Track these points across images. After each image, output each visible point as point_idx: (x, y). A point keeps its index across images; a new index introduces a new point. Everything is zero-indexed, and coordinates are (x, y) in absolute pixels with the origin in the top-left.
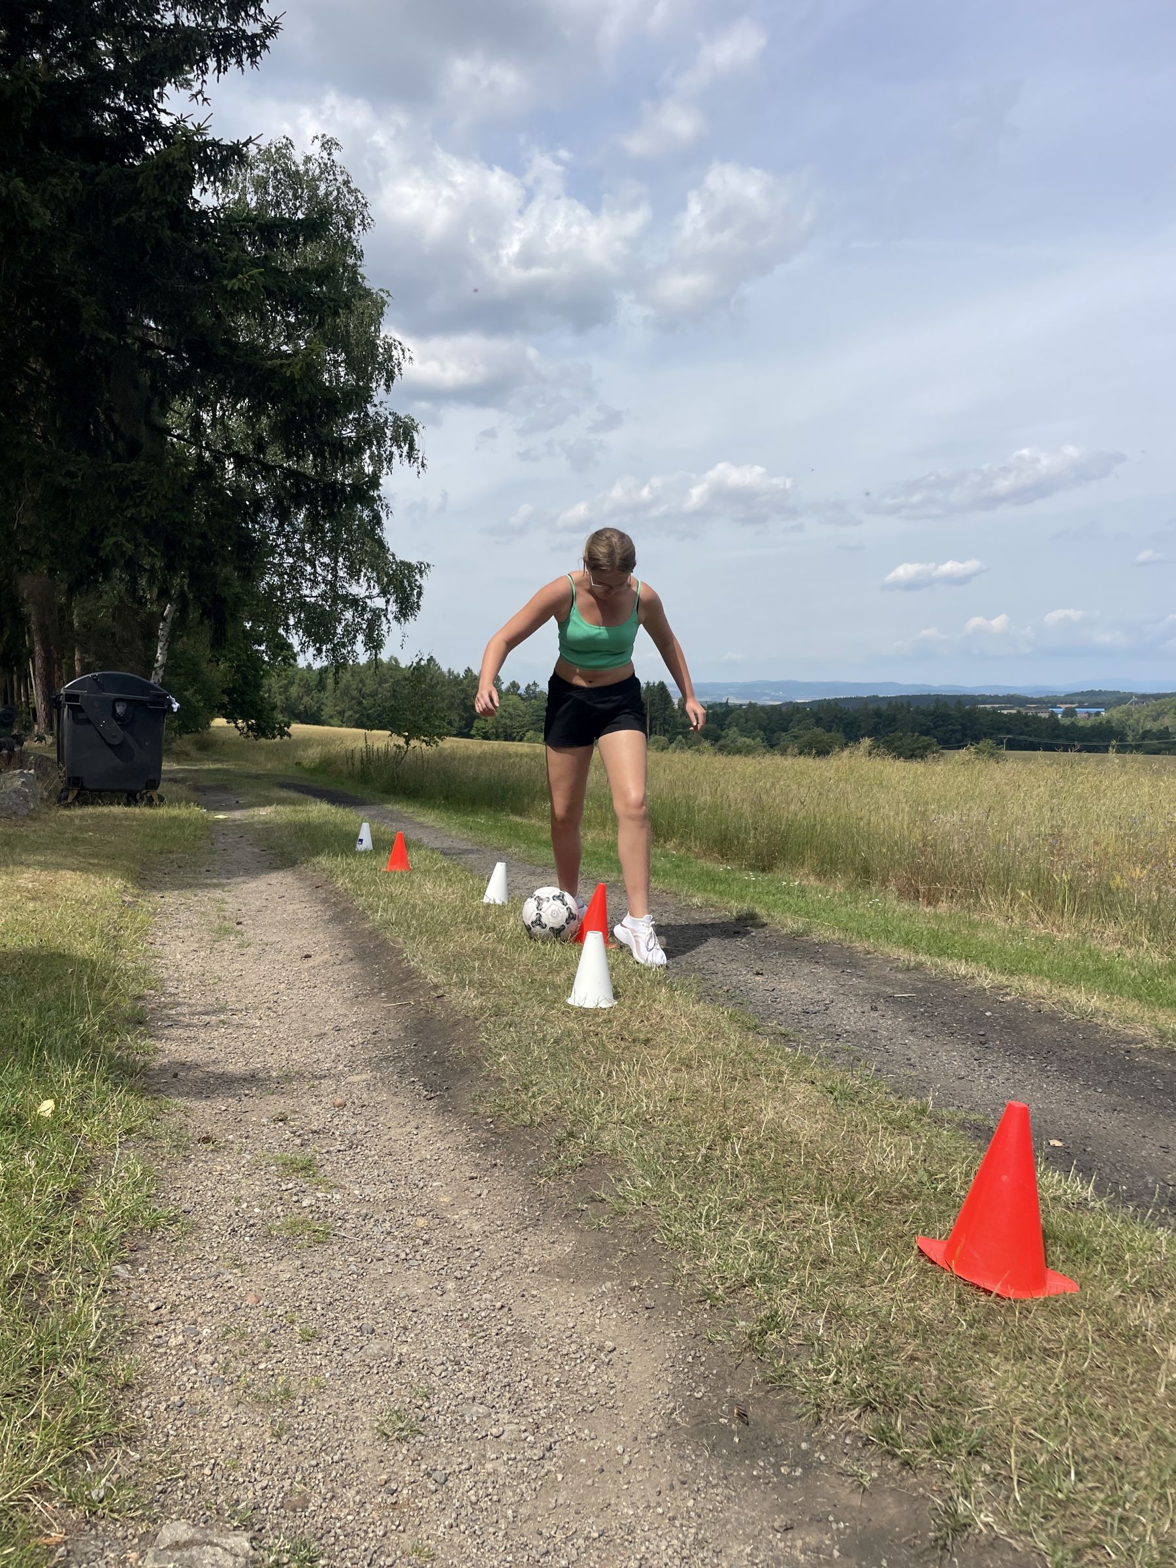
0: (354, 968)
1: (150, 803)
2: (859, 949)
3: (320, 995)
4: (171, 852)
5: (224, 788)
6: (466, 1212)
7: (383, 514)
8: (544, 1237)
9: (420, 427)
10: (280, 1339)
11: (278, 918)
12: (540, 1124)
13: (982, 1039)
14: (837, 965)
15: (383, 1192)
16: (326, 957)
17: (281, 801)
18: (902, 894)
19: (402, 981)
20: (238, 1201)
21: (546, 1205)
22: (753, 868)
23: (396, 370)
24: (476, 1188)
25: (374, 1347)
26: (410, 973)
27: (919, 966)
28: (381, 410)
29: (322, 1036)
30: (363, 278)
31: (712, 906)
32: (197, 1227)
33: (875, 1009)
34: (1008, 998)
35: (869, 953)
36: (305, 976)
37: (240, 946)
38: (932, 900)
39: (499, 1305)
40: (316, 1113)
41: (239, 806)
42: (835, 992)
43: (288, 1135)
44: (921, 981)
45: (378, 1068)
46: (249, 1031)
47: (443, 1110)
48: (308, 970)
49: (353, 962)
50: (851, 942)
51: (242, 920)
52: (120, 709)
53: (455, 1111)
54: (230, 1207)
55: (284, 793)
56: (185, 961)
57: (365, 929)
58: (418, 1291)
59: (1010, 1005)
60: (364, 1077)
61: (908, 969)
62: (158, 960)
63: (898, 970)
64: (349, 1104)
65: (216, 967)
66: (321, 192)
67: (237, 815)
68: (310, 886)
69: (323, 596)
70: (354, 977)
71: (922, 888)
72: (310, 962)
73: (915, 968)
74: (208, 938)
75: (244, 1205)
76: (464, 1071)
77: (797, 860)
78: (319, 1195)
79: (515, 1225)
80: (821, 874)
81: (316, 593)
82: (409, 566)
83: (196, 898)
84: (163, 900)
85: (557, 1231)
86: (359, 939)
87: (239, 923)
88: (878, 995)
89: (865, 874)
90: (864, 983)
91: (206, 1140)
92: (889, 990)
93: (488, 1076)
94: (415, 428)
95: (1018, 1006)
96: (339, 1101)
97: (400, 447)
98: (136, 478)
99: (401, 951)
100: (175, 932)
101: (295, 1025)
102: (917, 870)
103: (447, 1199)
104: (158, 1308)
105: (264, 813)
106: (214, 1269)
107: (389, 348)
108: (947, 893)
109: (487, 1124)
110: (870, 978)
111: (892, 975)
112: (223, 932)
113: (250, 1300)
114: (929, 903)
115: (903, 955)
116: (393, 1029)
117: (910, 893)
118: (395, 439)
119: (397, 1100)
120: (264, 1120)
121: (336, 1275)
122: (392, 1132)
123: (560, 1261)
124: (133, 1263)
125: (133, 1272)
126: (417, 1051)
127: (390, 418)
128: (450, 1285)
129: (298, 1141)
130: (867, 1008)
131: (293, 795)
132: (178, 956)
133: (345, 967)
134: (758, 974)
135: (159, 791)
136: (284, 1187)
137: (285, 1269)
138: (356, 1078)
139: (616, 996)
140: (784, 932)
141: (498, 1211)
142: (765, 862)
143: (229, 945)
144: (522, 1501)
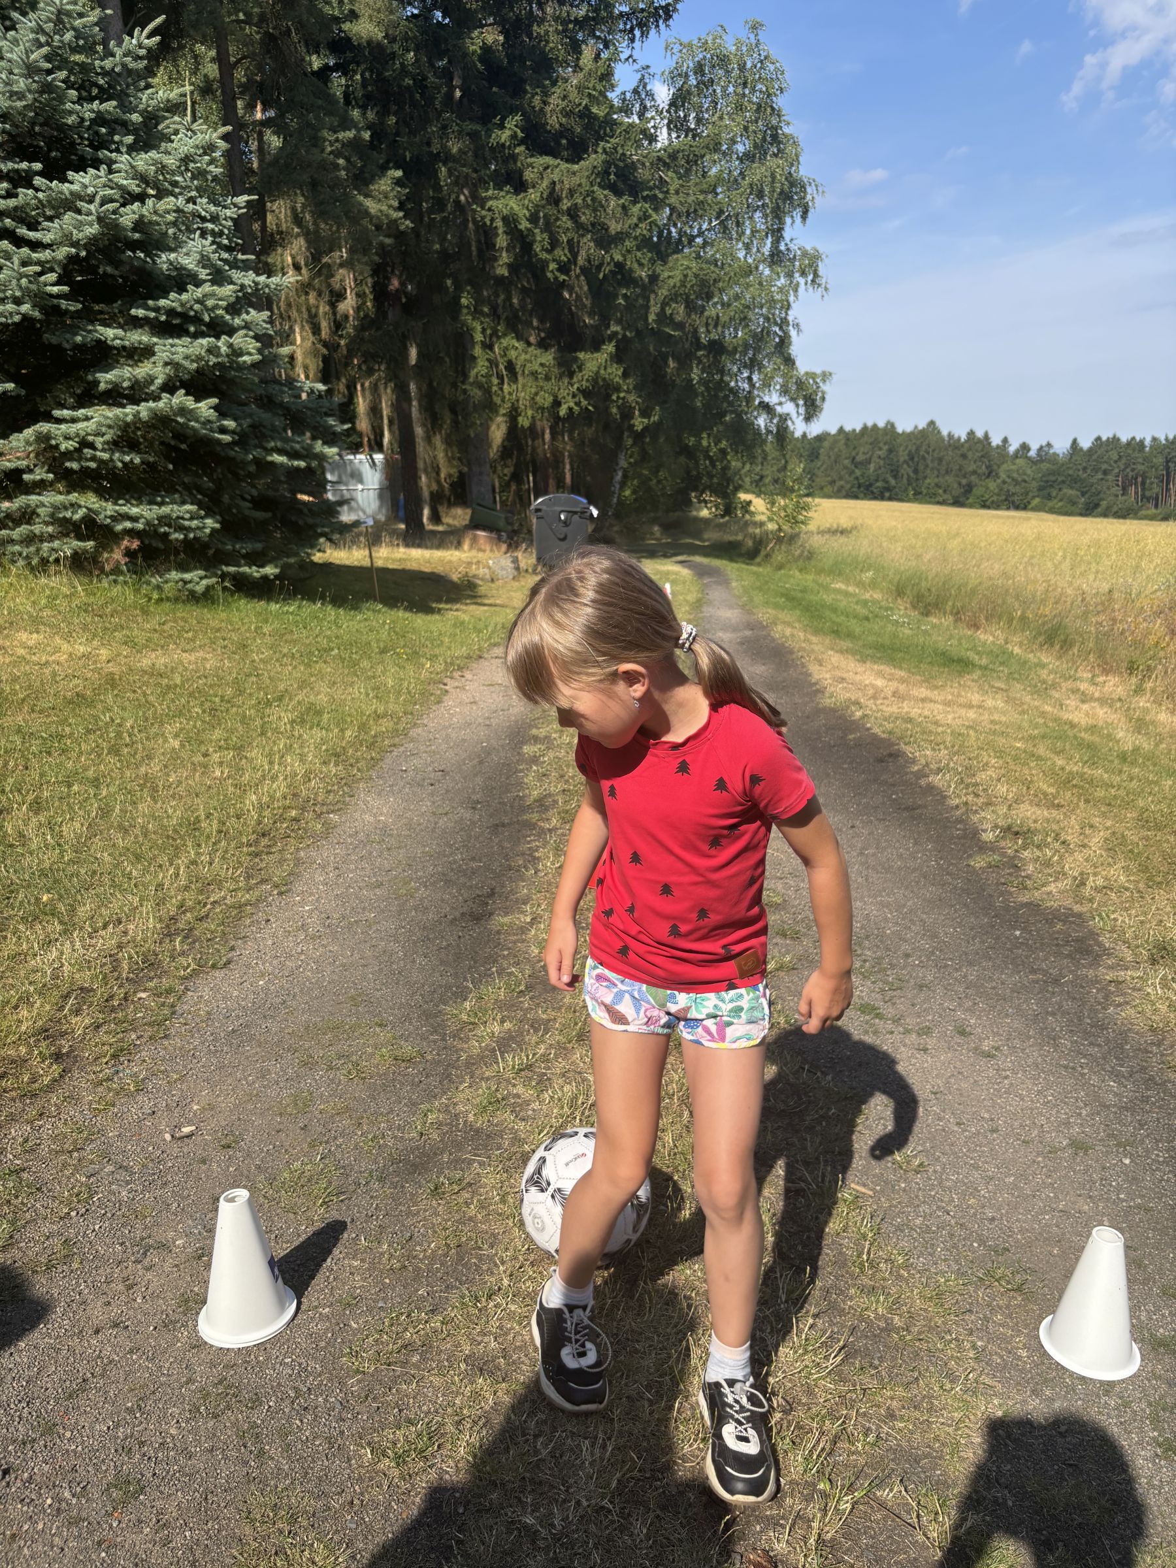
9: (824, 257)
28: (791, 245)
52: (563, 517)
82: (813, 376)
94: (820, 258)
97: (805, 277)
107: (804, 186)
118: (802, 271)
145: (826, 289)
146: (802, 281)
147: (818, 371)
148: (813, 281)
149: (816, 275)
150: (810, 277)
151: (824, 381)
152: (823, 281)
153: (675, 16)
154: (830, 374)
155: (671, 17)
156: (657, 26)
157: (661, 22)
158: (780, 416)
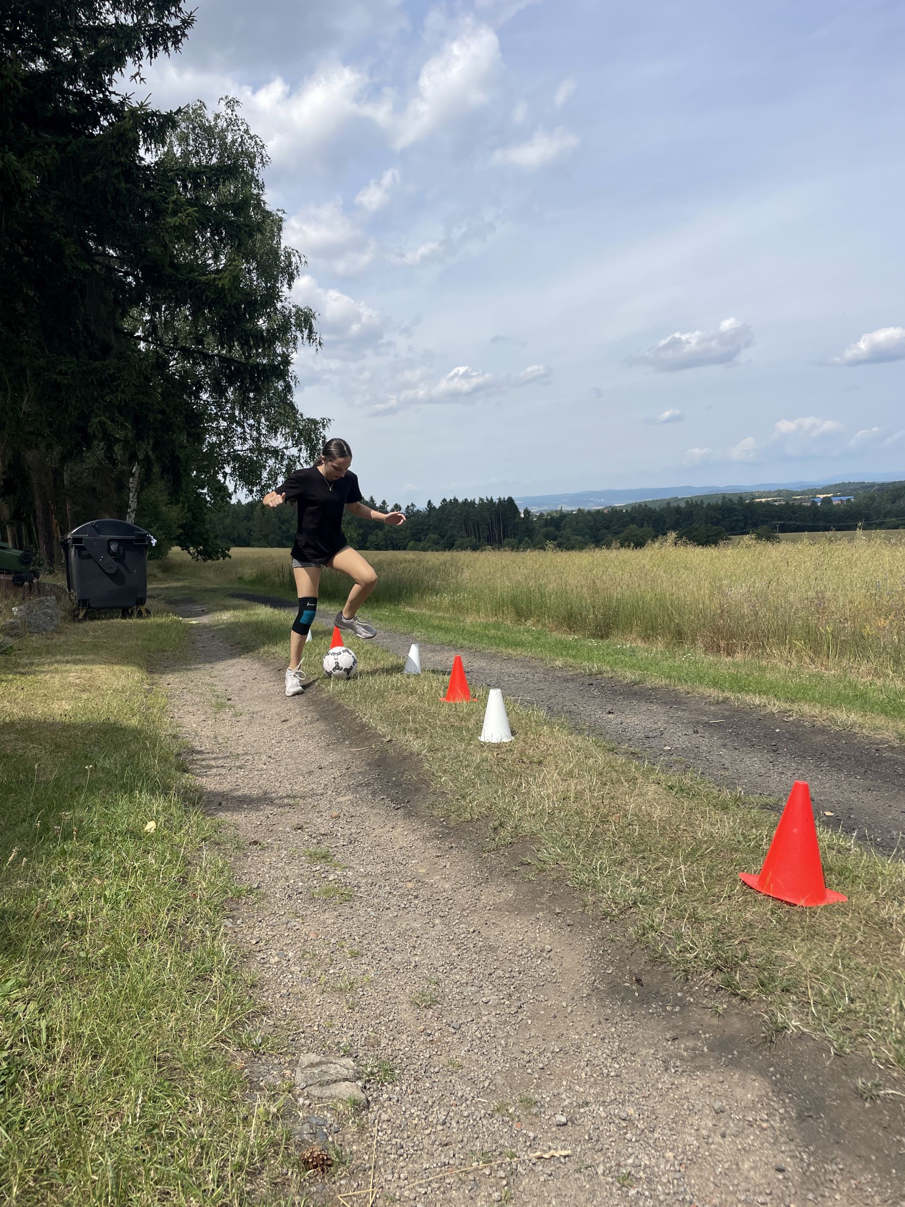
0: (321, 726)
1: (140, 615)
2: (681, 691)
3: (302, 744)
4: (164, 651)
5: (191, 601)
6: (438, 877)
7: (292, 384)
8: (493, 889)
9: (316, 315)
10: (337, 956)
11: (256, 694)
12: (478, 820)
13: (774, 748)
14: (666, 703)
15: (379, 869)
16: (299, 719)
17: (235, 608)
18: (707, 650)
19: (359, 732)
20: (287, 879)
21: (491, 870)
22: (594, 636)
23: (295, 272)
24: (442, 862)
25: (398, 958)
26: (363, 726)
27: (726, 700)
28: (286, 304)
29: (310, 773)
30: (265, 203)
31: (570, 666)
32: (265, 896)
33: (696, 732)
34: (791, 719)
35: (688, 693)
36: (287, 734)
37: (235, 715)
38: (730, 652)
39: (472, 930)
40: (322, 824)
41: (204, 613)
42: (667, 722)
43: (306, 838)
44: (728, 710)
45: (357, 792)
46: (260, 773)
47: (408, 815)
48: (288, 729)
49: (319, 722)
50: (675, 686)
51: (230, 697)
52: (113, 547)
53: (417, 816)
54: (282, 882)
55: (236, 602)
56: (199, 729)
57: (323, 698)
58: (416, 925)
59: (792, 723)
60: (348, 798)
61: (718, 703)
62: (181, 729)
63: (711, 704)
64: (342, 816)
65: (222, 731)
66: (229, 139)
67: (205, 620)
68: (273, 670)
69: (251, 450)
70: (323, 732)
71: (722, 644)
72: (288, 724)
73: (723, 702)
74: (210, 711)
75: (292, 881)
76: (418, 790)
77: (627, 628)
78: (338, 873)
79: (473, 883)
80: (646, 638)
81: (246, 447)
82: (314, 422)
83: (193, 684)
84: (170, 686)
85: (501, 884)
86: (320, 705)
87: (229, 700)
88: (698, 722)
89: (679, 636)
90: (686, 714)
91: (255, 843)
92: (705, 718)
93: (435, 791)
94: (313, 316)
95: (798, 724)
96: (335, 814)
97: (302, 331)
98: (111, 372)
99: (353, 712)
100: (186, 708)
101: (290, 767)
102: (717, 631)
103: (423, 871)
104: (257, 943)
105: (226, 616)
106: (284, 919)
107: (288, 256)
108: (741, 646)
109: (441, 822)
110: (691, 711)
111: (707, 708)
112: (220, 707)
113: (312, 936)
114: (729, 654)
115: (713, 693)
116: (358, 766)
117: (713, 648)
118: (299, 326)
119: (375, 811)
120: (288, 829)
121: (363, 919)
122: (376, 832)
123: (507, 902)
124: (233, 917)
125: (234, 923)
126: (381, 779)
127: (294, 310)
128: (437, 921)
129: (315, 841)
130: (690, 732)
131: (245, 602)
132: (194, 725)
133: (314, 725)
134: (610, 713)
135: (145, 606)
136: (314, 869)
137: (329, 917)
138: (342, 799)
139: (513, 733)
140: (625, 682)
141: (460, 875)
142: (603, 631)
143: (227, 714)
144: (508, 1036)
145: (320, 344)
146: (298, 334)
147: (318, 419)
148: (309, 337)
149: (311, 332)
150: (306, 332)
151: (324, 426)
152: (318, 336)
153: (184, 40)
154: (329, 420)
155: (180, 41)
156: (166, 49)
157: (170, 44)
158: (289, 458)
